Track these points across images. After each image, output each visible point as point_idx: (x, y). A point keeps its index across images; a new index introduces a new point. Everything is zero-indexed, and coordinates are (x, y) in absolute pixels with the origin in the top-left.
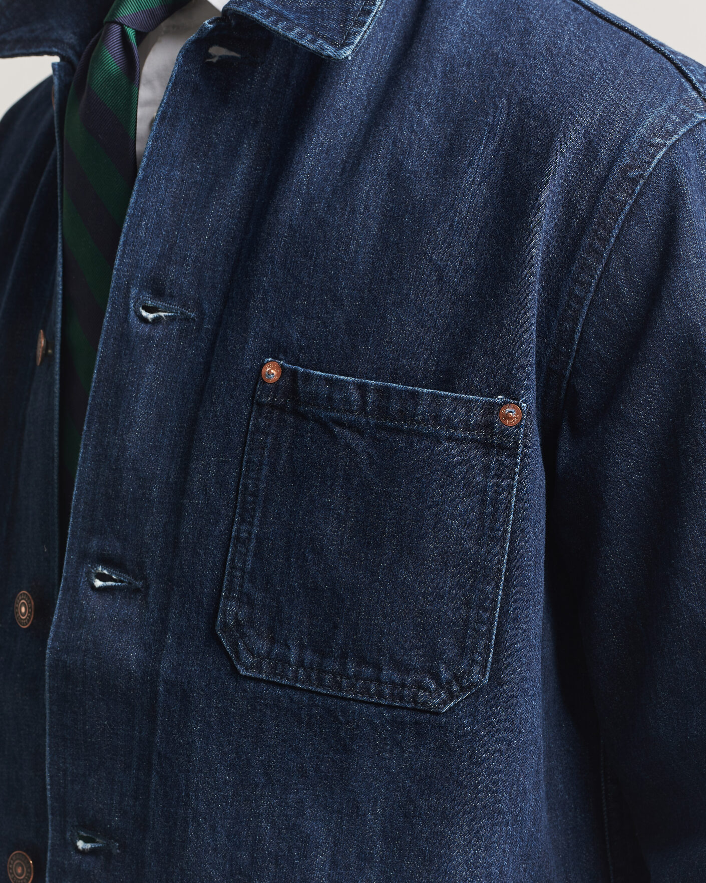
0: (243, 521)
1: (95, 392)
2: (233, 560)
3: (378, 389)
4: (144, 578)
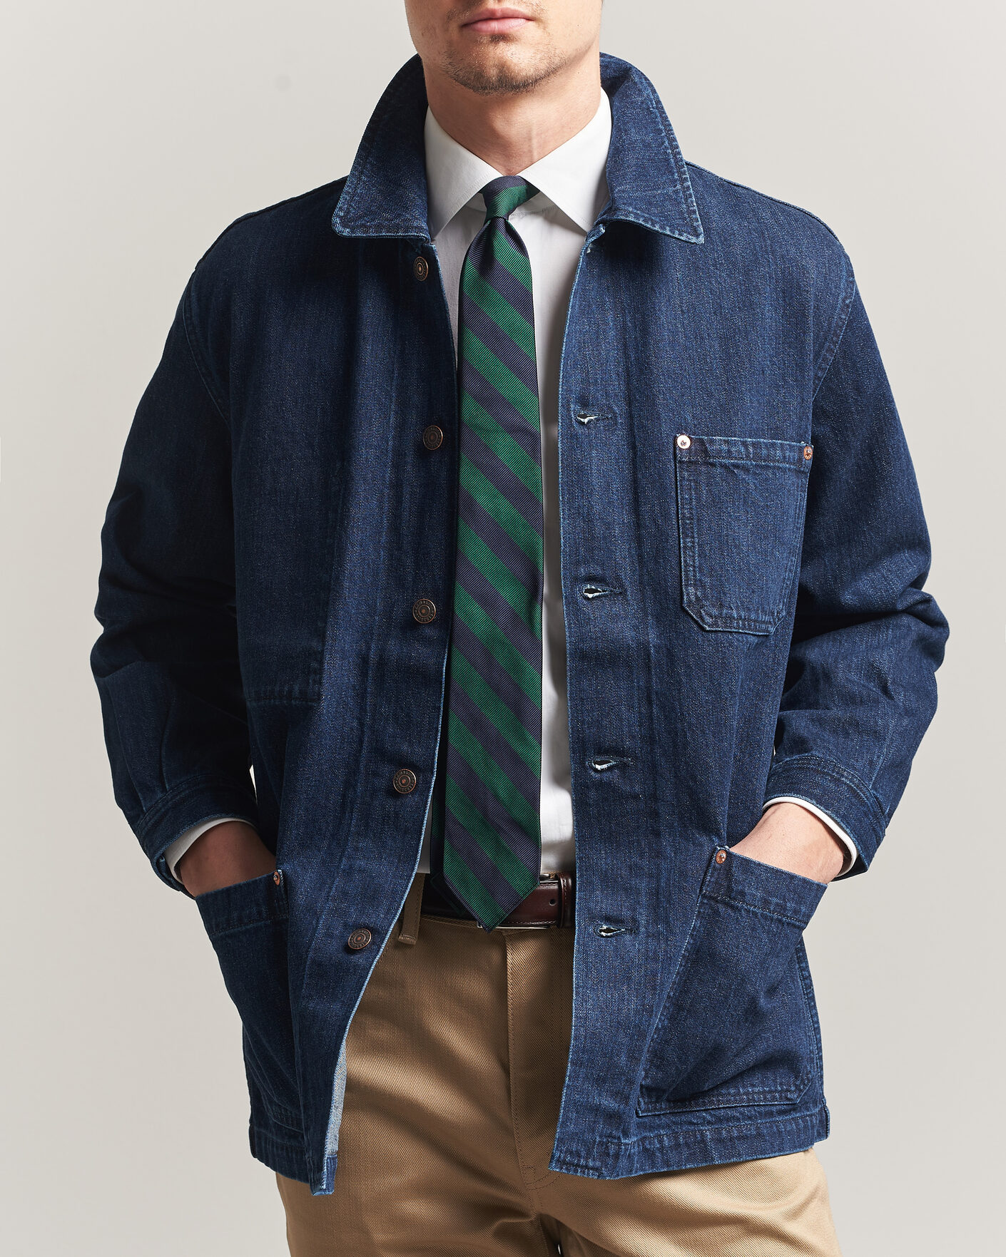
0: (687, 536)
1: (562, 475)
2: (685, 561)
3: (753, 444)
4: (622, 586)
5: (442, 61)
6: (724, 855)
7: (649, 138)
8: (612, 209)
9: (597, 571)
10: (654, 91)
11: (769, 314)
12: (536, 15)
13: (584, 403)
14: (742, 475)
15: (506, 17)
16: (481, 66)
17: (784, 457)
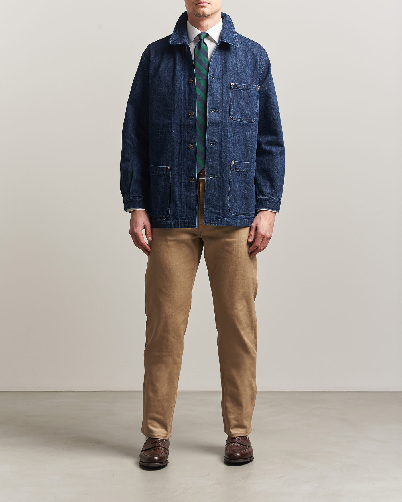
0: (231, 102)
2: (231, 107)
3: (246, 85)
4: (218, 110)
5: (192, 11)
6: (234, 162)
7: (229, 27)
8: (222, 39)
9: (214, 107)
10: (231, 19)
11: (250, 62)
12: (210, 3)
13: (213, 75)
14: (243, 91)
15: (204, 3)
16: (199, 12)
17: (253, 88)
